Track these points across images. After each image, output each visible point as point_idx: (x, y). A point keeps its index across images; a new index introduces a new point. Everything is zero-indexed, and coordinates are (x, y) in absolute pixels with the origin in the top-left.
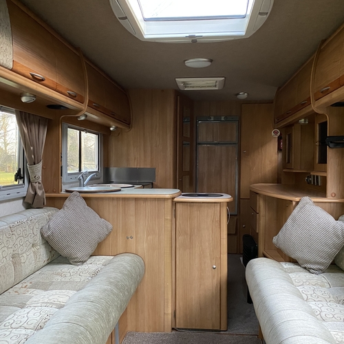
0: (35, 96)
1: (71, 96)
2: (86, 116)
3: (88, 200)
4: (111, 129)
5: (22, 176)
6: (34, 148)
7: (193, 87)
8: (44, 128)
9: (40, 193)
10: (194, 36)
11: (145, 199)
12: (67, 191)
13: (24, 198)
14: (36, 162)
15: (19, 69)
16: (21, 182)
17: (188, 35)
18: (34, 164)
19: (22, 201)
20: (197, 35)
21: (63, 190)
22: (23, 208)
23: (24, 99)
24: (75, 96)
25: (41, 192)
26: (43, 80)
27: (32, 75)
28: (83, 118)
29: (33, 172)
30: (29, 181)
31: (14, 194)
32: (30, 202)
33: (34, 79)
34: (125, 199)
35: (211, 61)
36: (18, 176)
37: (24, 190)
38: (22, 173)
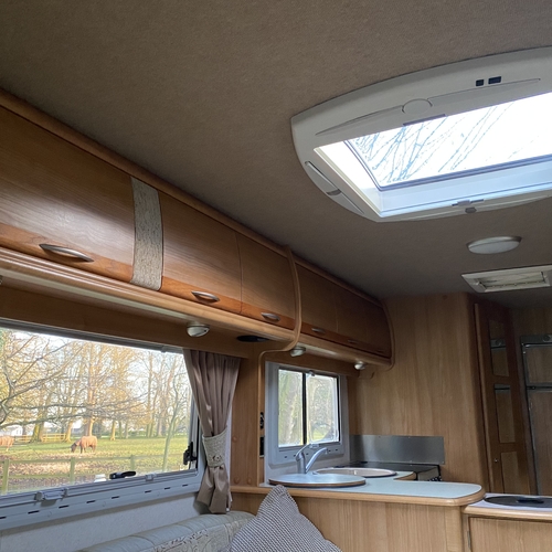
0: (207, 326)
1: (267, 320)
2: (304, 349)
3: (303, 501)
4: (357, 367)
5: (195, 454)
6: (213, 409)
7: (501, 286)
8: (234, 373)
9: (220, 486)
10: (467, 202)
11: (405, 506)
12: (273, 483)
13: (196, 494)
14: (216, 432)
15: (172, 288)
16: (193, 467)
17: (455, 202)
18: (213, 435)
19: (192, 499)
20: (471, 199)
21: (266, 480)
22: (194, 513)
23: (191, 332)
24: (277, 320)
25: (224, 483)
26: (214, 301)
27: (196, 295)
28: (298, 353)
29: (211, 449)
30: (206, 465)
31: (176, 486)
32: (207, 502)
33: (200, 300)
34: (369, 504)
35: (519, 239)
36: (189, 456)
37: (197, 481)
38: (195, 450)
